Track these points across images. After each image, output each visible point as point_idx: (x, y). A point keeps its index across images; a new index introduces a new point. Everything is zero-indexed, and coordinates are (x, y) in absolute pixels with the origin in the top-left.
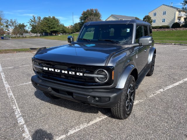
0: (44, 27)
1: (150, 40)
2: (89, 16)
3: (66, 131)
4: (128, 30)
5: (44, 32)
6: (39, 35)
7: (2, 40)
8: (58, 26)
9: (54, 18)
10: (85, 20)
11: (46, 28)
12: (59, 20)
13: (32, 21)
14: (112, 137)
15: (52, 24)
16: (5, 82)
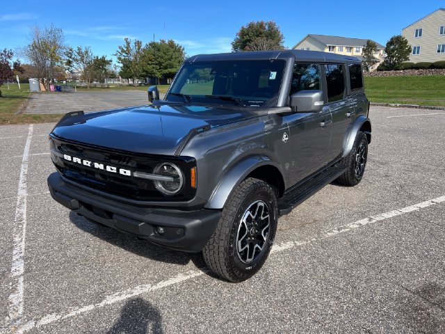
0: (148, 64)
1: (317, 100)
2: (253, 39)
3: (99, 297)
4: (273, 75)
5: (150, 77)
6: (137, 81)
7: (58, 92)
8: (179, 62)
9: (171, 44)
10: (243, 47)
11: (153, 68)
12: (184, 49)
13: (123, 51)
14: (192, 320)
15: (167, 57)
16: (21, 185)
